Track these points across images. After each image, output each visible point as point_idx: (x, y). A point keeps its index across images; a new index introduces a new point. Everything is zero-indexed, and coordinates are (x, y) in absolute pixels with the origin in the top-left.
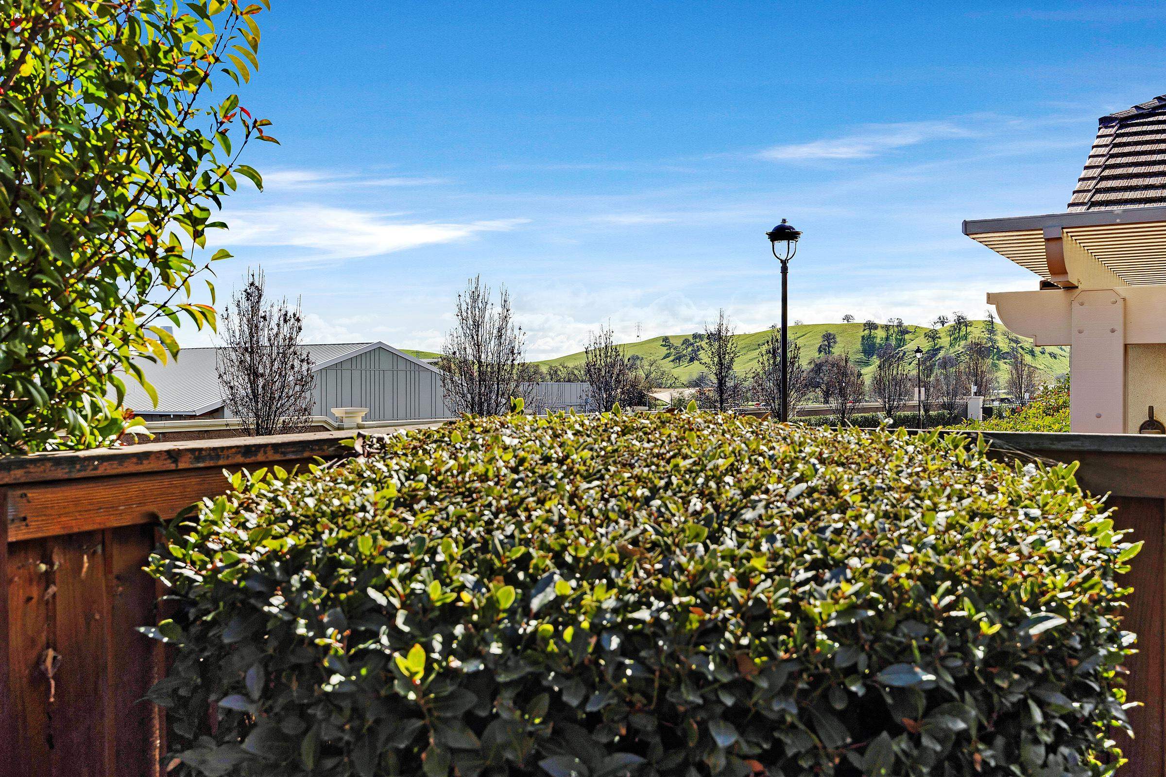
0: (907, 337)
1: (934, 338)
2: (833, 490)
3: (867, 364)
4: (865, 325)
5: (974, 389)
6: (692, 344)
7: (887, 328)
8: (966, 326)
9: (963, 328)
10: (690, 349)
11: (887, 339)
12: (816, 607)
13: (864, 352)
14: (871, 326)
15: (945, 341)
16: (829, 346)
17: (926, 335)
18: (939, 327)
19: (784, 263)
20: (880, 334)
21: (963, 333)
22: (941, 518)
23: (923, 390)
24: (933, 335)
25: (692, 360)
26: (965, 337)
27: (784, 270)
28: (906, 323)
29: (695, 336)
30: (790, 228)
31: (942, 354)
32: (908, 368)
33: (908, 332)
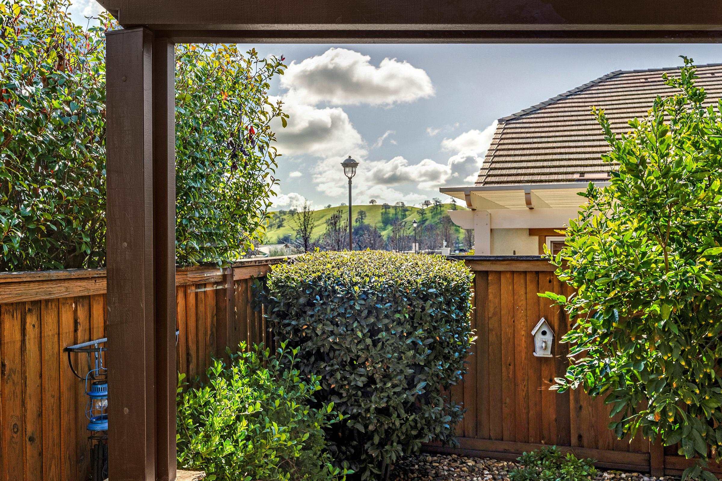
0: (407, 213)
1: (422, 214)
2: (417, 264)
3: (384, 229)
4: (383, 206)
5: (445, 243)
6: (279, 217)
7: (395, 208)
8: (441, 207)
9: (439, 208)
10: (278, 220)
11: (396, 214)
12: (418, 280)
13: (383, 222)
14: (386, 207)
15: (429, 215)
16: (362, 219)
17: (418, 212)
18: (425, 207)
19: (350, 179)
20: (392, 211)
21: (439, 211)
22: (437, 268)
23: (417, 244)
24: (422, 212)
25: (279, 227)
26: (440, 214)
27: (350, 183)
28: (406, 205)
29: (281, 212)
30: (353, 160)
31: (427, 223)
32: (408, 232)
33: (407, 210)
